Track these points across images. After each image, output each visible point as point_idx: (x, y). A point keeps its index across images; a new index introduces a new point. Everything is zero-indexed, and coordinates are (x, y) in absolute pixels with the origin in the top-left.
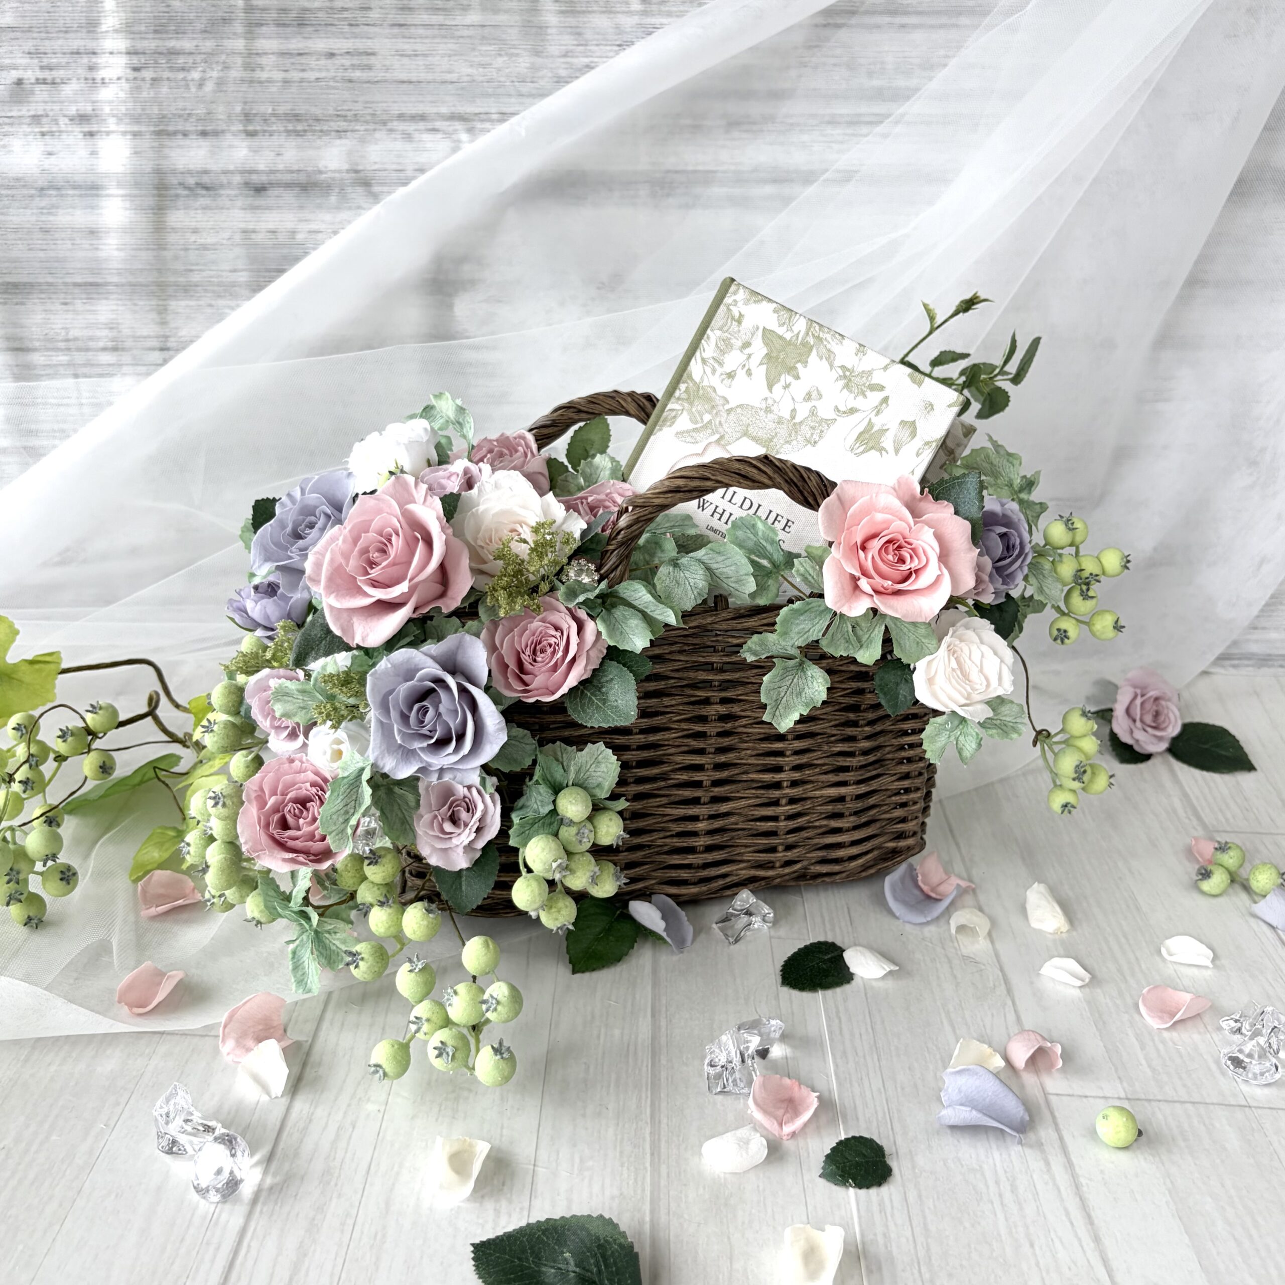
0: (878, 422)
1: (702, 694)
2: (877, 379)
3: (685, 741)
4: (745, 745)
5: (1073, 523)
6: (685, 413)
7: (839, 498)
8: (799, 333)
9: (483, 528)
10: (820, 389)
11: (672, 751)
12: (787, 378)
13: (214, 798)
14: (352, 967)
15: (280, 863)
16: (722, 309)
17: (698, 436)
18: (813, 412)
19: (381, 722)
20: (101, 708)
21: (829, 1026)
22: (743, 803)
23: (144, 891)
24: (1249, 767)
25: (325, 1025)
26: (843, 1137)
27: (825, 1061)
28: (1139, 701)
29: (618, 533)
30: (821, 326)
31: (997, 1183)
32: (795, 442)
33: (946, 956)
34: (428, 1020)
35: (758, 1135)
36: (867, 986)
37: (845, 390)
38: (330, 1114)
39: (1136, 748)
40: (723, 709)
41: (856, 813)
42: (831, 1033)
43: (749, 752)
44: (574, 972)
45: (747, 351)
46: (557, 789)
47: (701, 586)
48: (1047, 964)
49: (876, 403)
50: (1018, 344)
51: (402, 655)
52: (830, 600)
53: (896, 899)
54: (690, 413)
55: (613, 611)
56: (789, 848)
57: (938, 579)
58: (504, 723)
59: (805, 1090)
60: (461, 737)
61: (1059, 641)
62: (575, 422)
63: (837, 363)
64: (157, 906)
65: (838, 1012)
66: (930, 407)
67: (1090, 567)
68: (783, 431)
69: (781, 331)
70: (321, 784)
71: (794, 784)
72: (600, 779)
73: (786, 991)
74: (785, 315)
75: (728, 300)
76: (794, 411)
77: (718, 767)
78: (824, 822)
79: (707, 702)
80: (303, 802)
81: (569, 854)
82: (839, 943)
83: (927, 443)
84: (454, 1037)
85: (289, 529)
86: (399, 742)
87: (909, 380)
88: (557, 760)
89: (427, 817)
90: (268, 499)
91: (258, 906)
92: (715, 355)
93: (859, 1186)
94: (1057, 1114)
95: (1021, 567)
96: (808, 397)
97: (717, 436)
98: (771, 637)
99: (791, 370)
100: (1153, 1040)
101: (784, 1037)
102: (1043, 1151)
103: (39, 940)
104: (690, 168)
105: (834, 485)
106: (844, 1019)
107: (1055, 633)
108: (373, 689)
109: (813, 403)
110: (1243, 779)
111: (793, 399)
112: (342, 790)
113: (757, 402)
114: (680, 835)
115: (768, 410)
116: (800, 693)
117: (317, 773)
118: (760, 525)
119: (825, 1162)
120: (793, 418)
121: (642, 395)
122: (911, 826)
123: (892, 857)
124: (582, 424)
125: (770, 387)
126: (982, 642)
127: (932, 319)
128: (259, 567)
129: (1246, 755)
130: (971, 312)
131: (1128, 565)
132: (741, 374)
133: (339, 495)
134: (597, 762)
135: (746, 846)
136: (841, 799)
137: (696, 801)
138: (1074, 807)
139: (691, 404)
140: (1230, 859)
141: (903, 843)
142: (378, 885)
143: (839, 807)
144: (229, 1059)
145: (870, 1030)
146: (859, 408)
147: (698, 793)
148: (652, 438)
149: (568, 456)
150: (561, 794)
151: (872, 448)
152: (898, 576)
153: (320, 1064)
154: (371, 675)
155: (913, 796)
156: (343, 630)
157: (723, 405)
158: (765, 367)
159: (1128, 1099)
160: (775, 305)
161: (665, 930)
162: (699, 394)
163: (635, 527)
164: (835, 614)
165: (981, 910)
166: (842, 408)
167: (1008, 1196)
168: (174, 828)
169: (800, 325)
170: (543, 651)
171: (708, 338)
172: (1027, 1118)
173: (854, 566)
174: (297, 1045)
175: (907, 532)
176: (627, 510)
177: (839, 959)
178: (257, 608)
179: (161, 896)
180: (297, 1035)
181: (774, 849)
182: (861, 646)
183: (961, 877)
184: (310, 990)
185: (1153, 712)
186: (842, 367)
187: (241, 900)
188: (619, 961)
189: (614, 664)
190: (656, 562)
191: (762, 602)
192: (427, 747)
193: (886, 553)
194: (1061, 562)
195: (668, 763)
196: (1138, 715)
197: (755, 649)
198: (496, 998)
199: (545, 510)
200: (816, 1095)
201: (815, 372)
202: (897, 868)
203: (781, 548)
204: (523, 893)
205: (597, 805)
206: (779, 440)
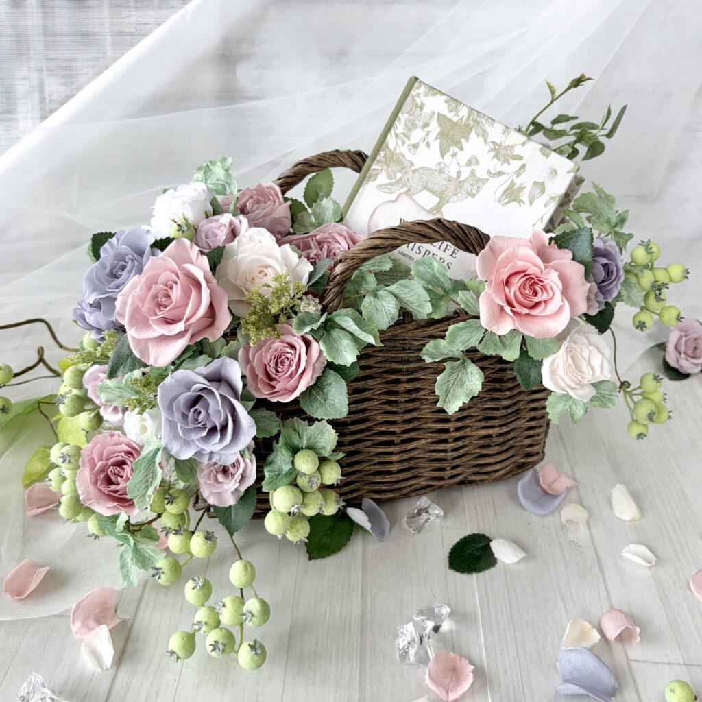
0: (518, 182)
1: (394, 377)
2: (517, 152)
3: (384, 406)
4: (425, 407)
5: (651, 248)
6: (384, 172)
7: (492, 250)
8: (463, 117)
9: (241, 271)
10: (478, 157)
11: (375, 413)
12: (454, 149)
13: (63, 457)
14: (157, 577)
15: (105, 509)
16: (409, 98)
17: (394, 188)
18: (473, 173)
19: (170, 421)
21: (480, 604)
22: (423, 442)
23: (29, 498)
25: (144, 604)
27: (478, 633)
28: (683, 341)
29: (335, 277)
30: (478, 112)
32: (460, 195)
33: (559, 541)
34: (206, 623)
36: (506, 567)
37: (495, 159)
38: (142, 683)
39: (681, 370)
40: (409, 386)
41: (499, 445)
42: (482, 609)
43: (427, 411)
44: (310, 559)
45: (427, 129)
46: (295, 450)
47: (393, 312)
48: (626, 549)
49: (517, 168)
50: (612, 112)
51: (181, 373)
52: (483, 321)
53: (525, 496)
54: (387, 172)
55: (331, 333)
56: (454, 468)
57: (561, 308)
58: (254, 423)
59: (464, 662)
60: (224, 428)
61: (639, 329)
62: (308, 173)
63: (489, 139)
64: (38, 508)
65: (486, 592)
66: (554, 173)
67: (662, 277)
68: (452, 187)
69: (450, 115)
70: (133, 452)
71: (457, 429)
72: (324, 444)
73: (452, 573)
74: (454, 104)
75: (413, 93)
76: (459, 173)
77: (406, 422)
78: (478, 451)
79: (398, 381)
80: (121, 464)
81: (304, 493)
82: (487, 534)
83: (552, 198)
84: (224, 637)
85: (108, 270)
86: (181, 435)
87: (539, 153)
88: (295, 430)
89: (206, 472)
90: (102, 233)
91: (95, 527)
92: (404, 131)
94: (637, 679)
95: (616, 285)
96: (469, 163)
97: (405, 189)
98: (442, 342)
99: (458, 144)
101: (452, 615)
105: (488, 238)
106: (490, 596)
107: (637, 323)
108: (162, 397)
109: (473, 167)
111: (459, 164)
112: (143, 466)
114: (380, 463)
115: (441, 171)
116: (463, 385)
117: (129, 445)
118: (436, 265)
120: (458, 177)
121: (355, 152)
122: (535, 449)
123: (523, 467)
124: (314, 174)
125: (443, 155)
126: (590, 344)
127: (553, 93)
128: (89, 296)
130: (579, 87)
131: (687, 275)
132: (423, 145)
133: (142, 245)
134: (322, 433)
135: (425, 468)
136: (489, 436)
137: (391, 443)
138: (645, 435)
139: (388, 165)
141: (530, 460)
142: (174, 515)
143: (488, 441)
144: (77, 636)
145: (508, 607)
146: (505, 171)
147: (393, 438)
148: (361, 188)
149: (305, 197)
150: (298, 455)
151: (514, 200)
152: (531, 304)
153: (137, 639)
154: (161, 387)
155: (538, 431)
156: (142, 353)
157: (410, 167)
158: (439, 141)
159: (686, 665)
160: (445, 97)
161: (371, 529)
162: (396, 160)
163: (346, 274)
164: (486, 330)
165: (582, 505)
166: (493, 171)
169: (464, 112)
170: (282, 363)
171: (400, 119)
172: (616, 685)
173: (501, 299)
174: (124, 622)
175: (539, 274)
176: (341, 261)
177: (487, 548)
178: (92, 318)
179: (41, 499)
180: (123, 615)
181: (443, 469)
182: (505, 348)
183: (568, 477)
184: (132, 583)
185: (692, 348)
186: (493, 142)
187: (86, 519)
188: (339, 550)
189: (332, 372)
190: (363, 292)
191: (436, 317)
192: (202, 437)
193: (525, 288)
194: (642, 276)
195: (373, 420)
196: (683, 349)
197: (431, 352)
198: (251, 612)
199: (285, 257)
200: (472, 667)
201: (474, 145)
202: (524, 476)
203: (450, 280)
204: (272, 523)
205: (323, 460)
206: (448, 193)
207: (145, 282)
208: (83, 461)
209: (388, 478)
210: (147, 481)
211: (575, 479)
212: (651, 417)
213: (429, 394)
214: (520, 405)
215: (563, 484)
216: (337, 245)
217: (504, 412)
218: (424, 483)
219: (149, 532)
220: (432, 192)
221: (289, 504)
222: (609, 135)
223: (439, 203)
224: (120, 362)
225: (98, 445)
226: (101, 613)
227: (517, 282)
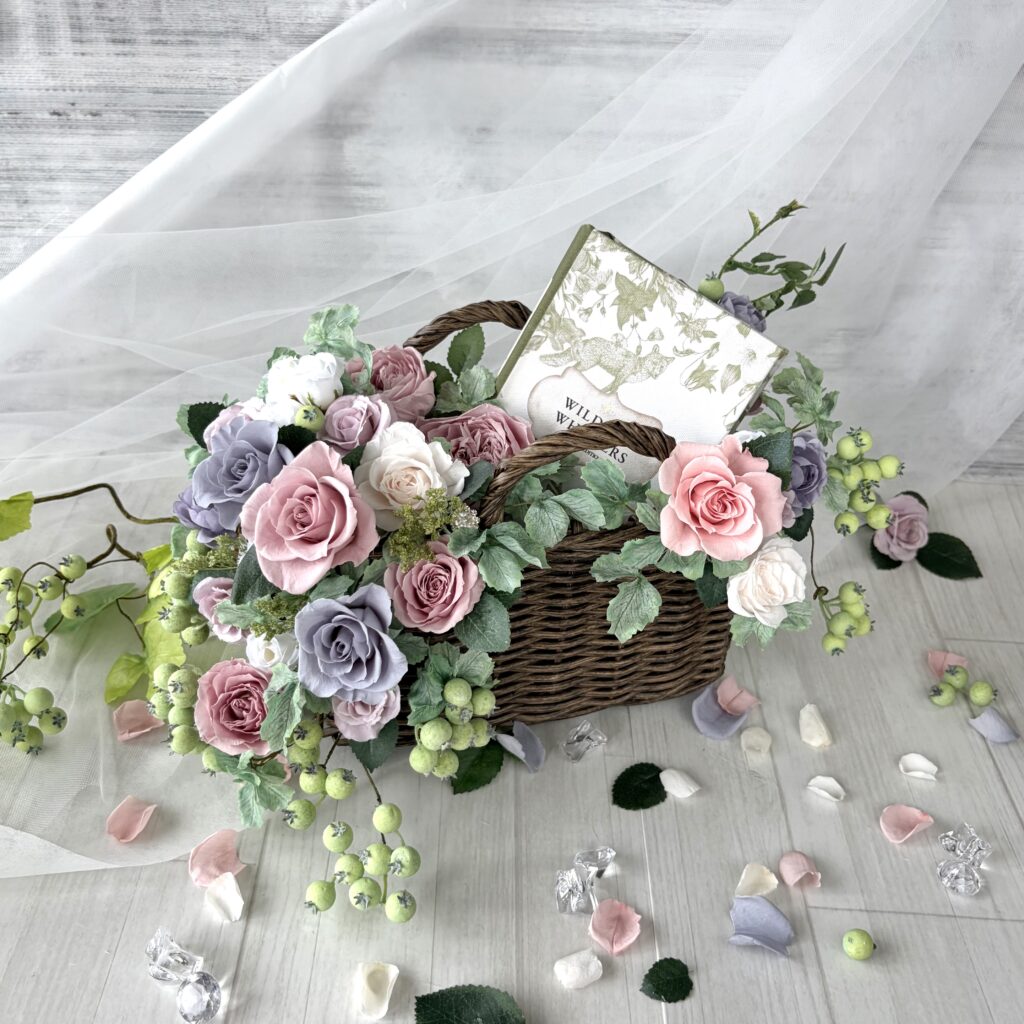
0: (709, 364)
1: (558, 592)
2: (710, 327)
3: (544, 623)
4: (591, 622)
5: (861, 440)
6: (548, 340)
7: (677, 459)
8: (646, 281)
9: (385, 475)
10: (663, 331)
11: (534, 630)
12: (635, 319)
13: (174, 685)
14: (289, 821)
15: (230, 747)
16: (582, 252)
17: (560, 361)
18: (656, 350)
19: (308, 654)
20: (72, 562)
21: (648, 845)
22: (587, 660)
23: (118, 719)
24: (977, 574)
25: (268, 847)
26: (658, 960)
27: (645, 879)
28: (897, 522)
29: (496, 488)
30: (665, 274)
31: (769, 994)
32: (639, 374)
33: (737, 771)
34: (349, 874)
35: (596, 958)
36: (677, 804)
37: (683, 335)
38: (276, 936)
39: (892, 557)
40: (574, 602)
41: (673, 661)
42: (650, 851)
43: (594, 627)
44: (455, 793)
45: (603, 292)
46: (445, 680)
47: (561, 528)
48: (813, 782)
49: (709, 348)
50: (827, 256)
52: (667, 536)
53: (700, 719)
54: (552, 339)
55: (491, 550)
56: (620, 688)
57: (753, 528)
58: (405, 659)
59: (630, 911)
60: (370, 661)
61: (842, 533)
62: (451, 330)
63: (677, 310)
64: (130, 732)
65: (655, 830)
66: (753, 355)
67: (871, 473)
68: (630, 364)
69: (631, 277)
70: (259, 682)
72: (478, 673)
73: (616, 807)
74: (635, 263)
75: (587, 245)
76: (639, 347)
77: (569, 640)
78: (650, 668)
79: (562, 597)
80: (244, 695)
81: (452, 725)
82: (657, 764)
83: (749, 386)
84: (370, 888)
85: (223, 466)
86: (321, 669)
87: (736, 331)
88: (445, 656)
89: (343, 704)
91: (212, 761)
92: (575, 292)
93: (669, 1000)
94: (814, 926)
95: (817, 489)
96: (652, 337)
97: (574, 363)
98: (614, 556)
99: (639, 312)
100: (888, 854)
101: (616, 859)
102: (803, 963)
103: (40, 765)
104: (550, 28)
105: (673, 443)
106: (659, 836)
107: (840, 527)
108: (299, 628)
109: (656, 342)
110: (972, 585)
111: (639, 337)
112: (277, 704)
113: (608, 336)
114: (537, 684)
115: (618, 344)
116: (638, 608)
117: (254, 674)
118: (610, 468)
119: (644, 980)
120: (639, 353)
121: (510, 303)
122: (715, 664)
123: (697, 684)
124: (461, 331)
125: (620, 325)
126: (784, 561)
127: (756, 225)
128: (201, 497)
129: (976, 563)
130: (788, 218)
131: (903, 471)
132: (596, 311)
134: (476, 660)
135: (588, 687)
136: (663, 653)
137: (551, 663)
138: (841, 651)
139: (554, 333)
140: (957, 680)
141: (708, 676)
142: (305, 750)
143: (661, 658)
144: (198, 884)
145: (678, 847)
146: (693, 349)
147: (552, 657)
148: (520, 359)
149: (448, 359)
150: (448, 685)
151: (703, 385)
152: (719, 520)
153: (266, 887)
154: (299, 617)
155: (718, 645)
156: (274, 577)
157: (581, 337)
158: (616, 307)
159: (867, 911)
160: (627, 254)
161: (526, 758)
162: (561, 325)
163: (509, 484)
164: (667, 549)
165: (766, 728)
166: (680, 349)
167: (776, 1005)
168: (137, 656)
169: (649, 273)
170: (435, 586)
171: (570, 277)
172: (792, 935)
173: (685, 515)
174: (249, 868)
175: (730, 486)
176: (503, 470)
177: (657, 780)
178: (199, 517)
179: (132, 720)
180: (247, 859)
181: (609, 689)
182: (687, 565)
183: (751, 693)
184: (255, 824)
185: (907, 531)
186: (682, 314)
187: (199, 752)
188: (489, 782)
189: (492, 597)
190: (525, 498)
191: (609, 528)
192: (345, 674)
193: (712, 503)
194: (849, 474)
195: (531, 637)
196: (895, 533)
197: (604, 567)
198: (400, 862)
199: (435, 458)
200: (639, 917)
201: (658, 316)
202: (702, 692)
203: (626, 484)
204: (417, 760)
205: (475, 689)
206: (626, 371)
207: (277, 494)
208: (202, 691)
209: (545, 700)
210: (282, 720)
211: (758, 697)
212: (848, 633)
213: (596, 610)
214: (701, 618)
215: (745, 701)
216: (492, 433)
217: (680, 627)
218: (585, 704)
219: (274, 767)
220: (606, 368)
221: (440, 742)
222: (822, 282)
223: (614, 382)
224: (249, 583)
225: (219, 675)
226: (222, 858)
227: (706, 495)
